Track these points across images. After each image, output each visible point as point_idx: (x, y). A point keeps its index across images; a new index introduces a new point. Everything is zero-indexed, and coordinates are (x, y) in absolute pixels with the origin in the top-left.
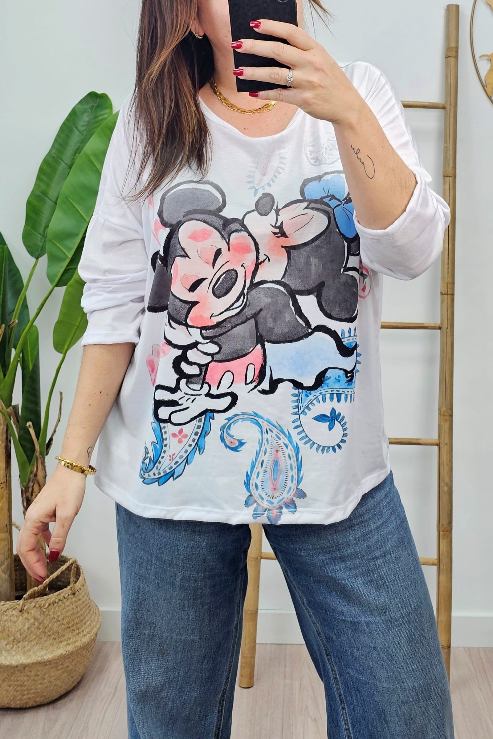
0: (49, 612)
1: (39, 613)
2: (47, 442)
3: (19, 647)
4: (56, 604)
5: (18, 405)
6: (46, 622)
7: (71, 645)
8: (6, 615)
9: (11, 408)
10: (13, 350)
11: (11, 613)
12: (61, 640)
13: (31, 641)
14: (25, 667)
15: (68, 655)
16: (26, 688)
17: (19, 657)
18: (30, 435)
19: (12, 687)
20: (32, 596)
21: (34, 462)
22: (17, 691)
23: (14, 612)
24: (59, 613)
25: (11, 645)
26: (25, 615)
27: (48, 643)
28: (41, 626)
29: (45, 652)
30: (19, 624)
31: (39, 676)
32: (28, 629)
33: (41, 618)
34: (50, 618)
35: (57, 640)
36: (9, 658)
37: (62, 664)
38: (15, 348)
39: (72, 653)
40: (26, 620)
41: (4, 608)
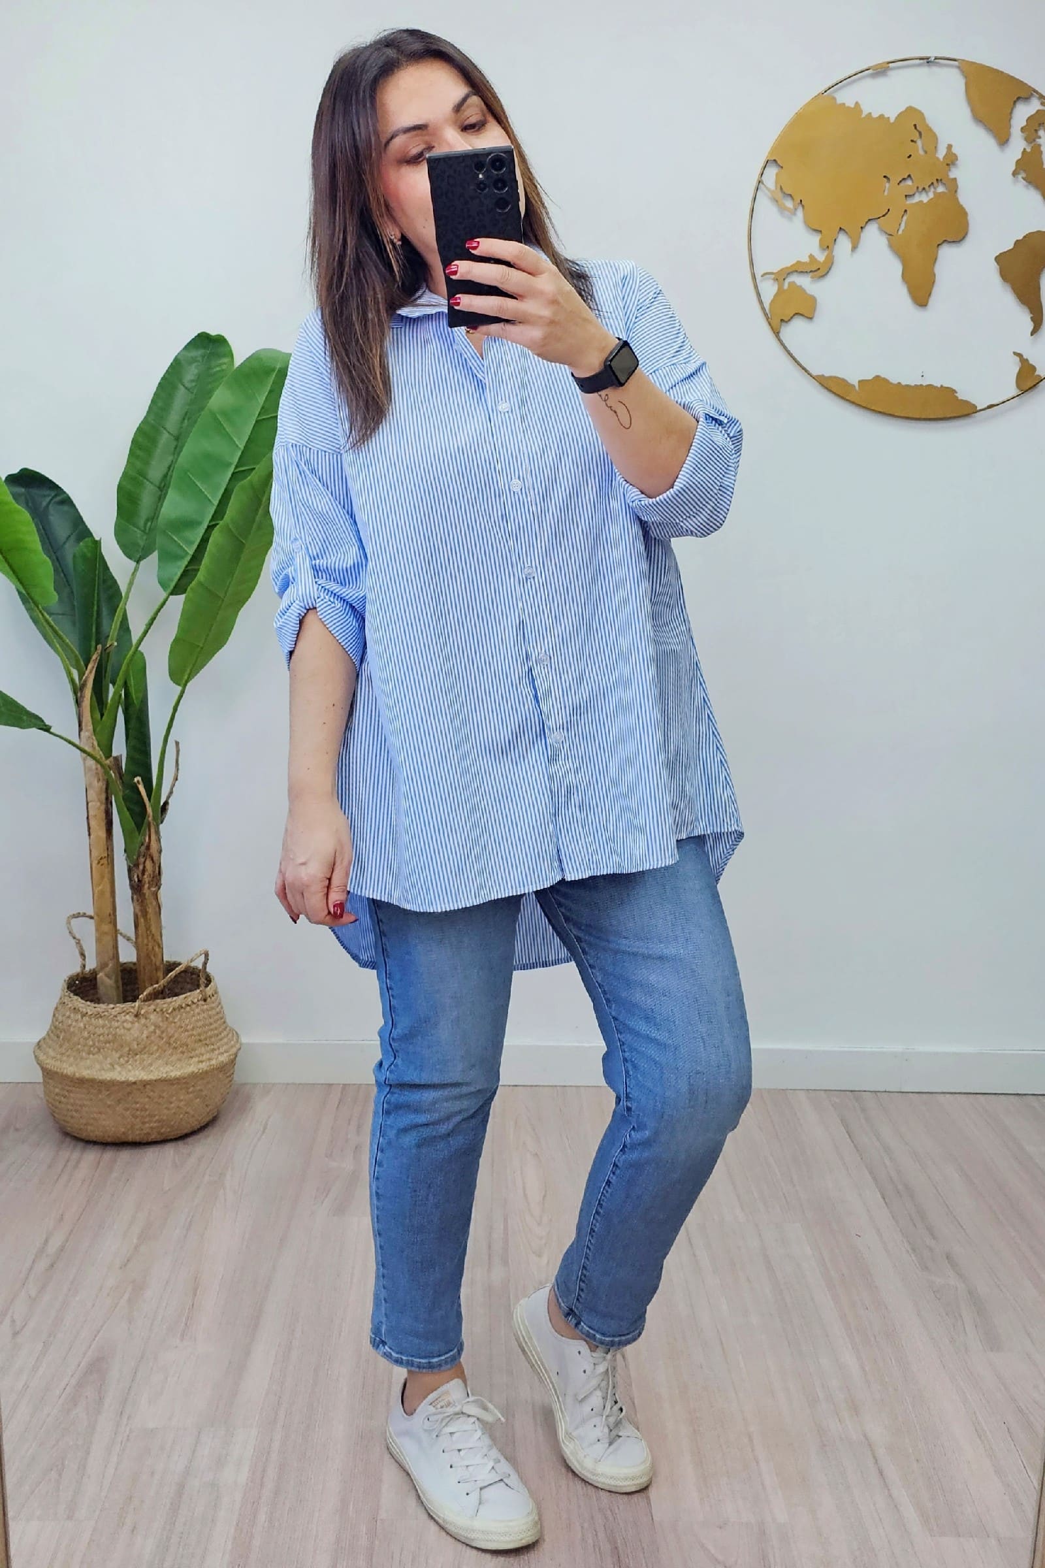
0: (174, 1018)
1: (160, 1019)
2: (162, 804)
3: (136, 1061)
4: (182, 1010)
5: (121, 756)
6: (171, 1031)
7: (204, 1063)
8: (118, 1021)
9: (111, 759)
10: (111, 685)
11: (123, 1018)
12: (192, 1055)
13: (152, 1054)
14: (144, 1085)
15: (201, 1074)
16: (147, 1113)
17: (137, 1072)
18: (139, 793)
19: (128, 1112)
20: (153, 997)
21: (145, 830)
22: (137, 1117)
23: (128, 1017)
24: (187, 1022)
25: (126, 1059)
26: (143, 1021)
27: (174, 1058)
28: (164, 1035)
29: (171, 1068)
30: (135, 1032)
31: (163, 1097)
32: (147, 1037)
33: (163, 1025)
34: (175, 1027)
35: (186, 1054)
36: (124, 1073)
37: (193, 1086)
38: (114, 684)
39: (207, 1072)
40: (145, 1028)
41: (114, 1012)
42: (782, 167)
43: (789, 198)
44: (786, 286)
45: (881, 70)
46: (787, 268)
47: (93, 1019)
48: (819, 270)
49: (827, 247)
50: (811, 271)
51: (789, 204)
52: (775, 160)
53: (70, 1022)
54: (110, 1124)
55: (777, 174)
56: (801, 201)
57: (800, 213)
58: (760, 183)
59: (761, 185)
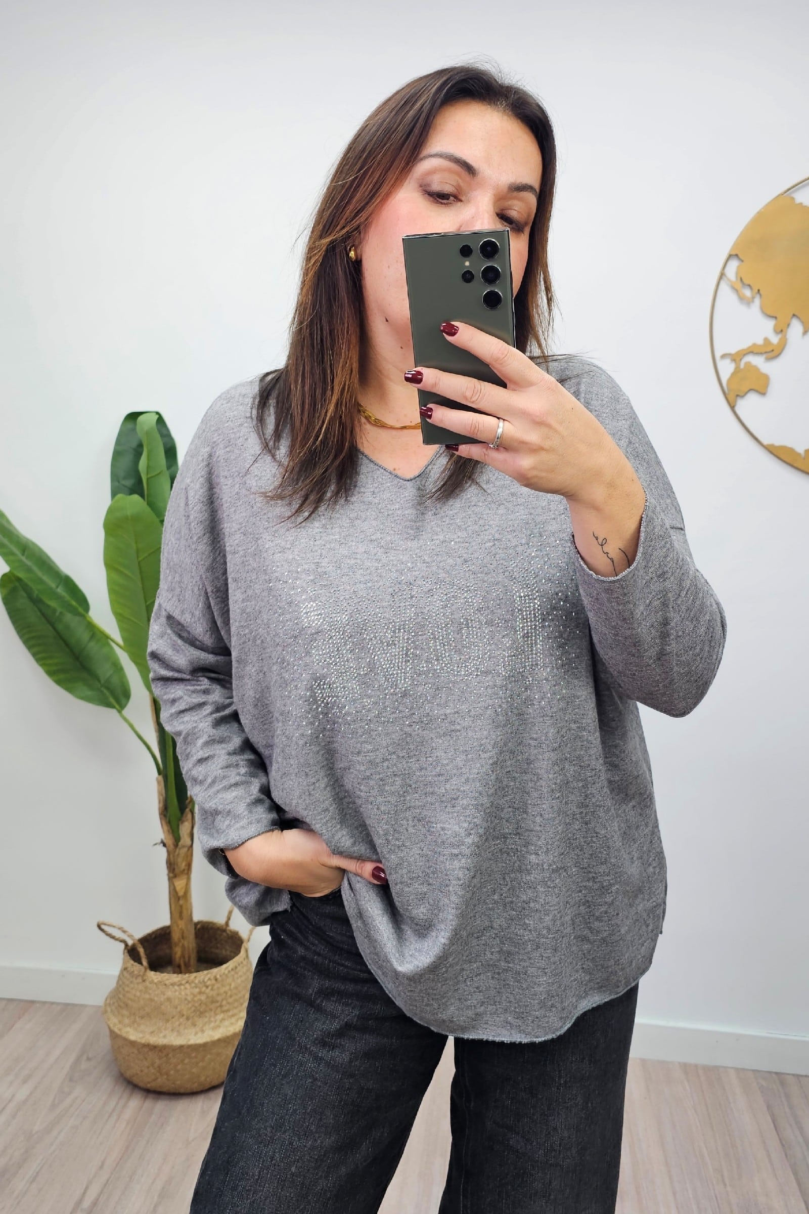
42: (742, 261)
43: (749, 288)
44: (742, 365)
46: (743, 350)
48: (772, 352)
49: (781, 331)
50: (766, 352)
51: (748, 293)
52: (737, 255)
55: (738, 267)
56: (759, 290)
57: (757, 301)
58: (722, 275)
59: (724, 277)
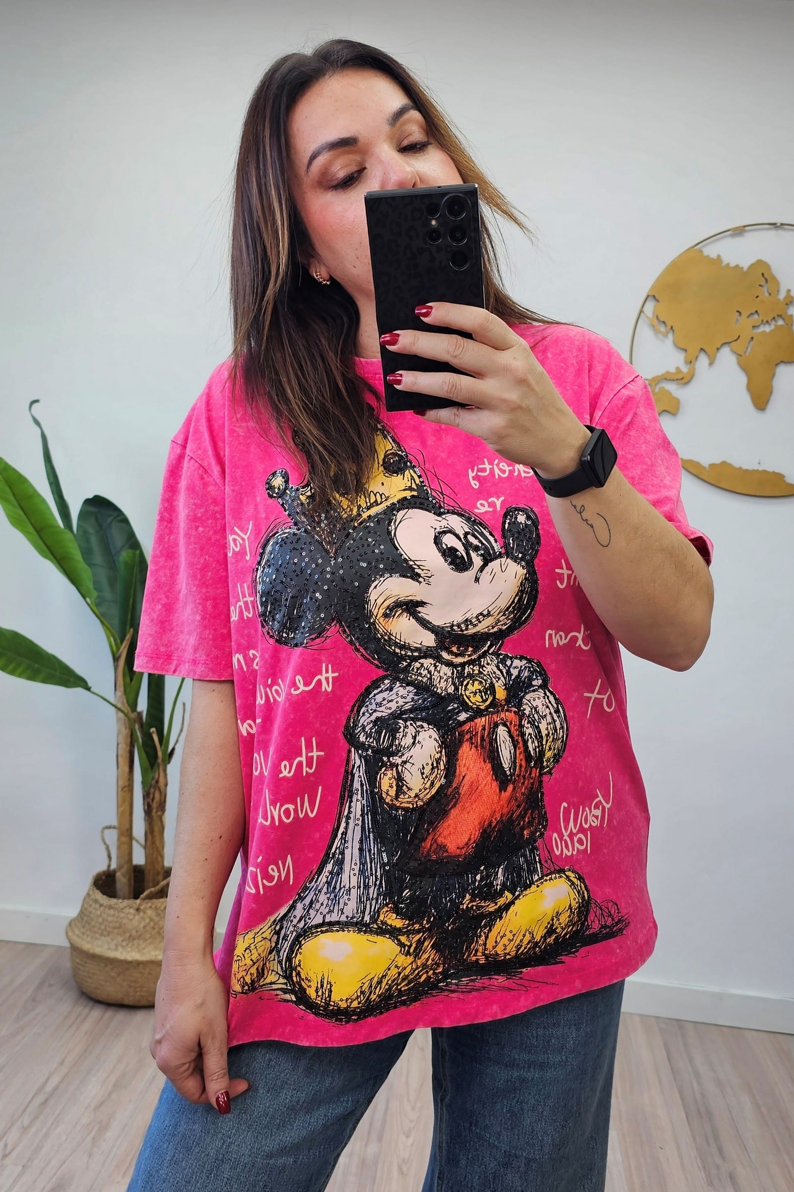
1: (154, 914)
2: (169, 750)
3: (133, 945)
5: (143, 711)
8: (124, 913)
9: (136, 713)
11: (128, 910)
13: (146, 940)
14: (138, 964)
16: (139, 984)
17: (133, 954)
18: (154, 741)
19: (125, 983)
20: (150, 897)
21: (156, 768)
22: (131, 987)
23: (132, 911)
25: (127, 942)
26: (141, 914)
28: (156, 926)
30: (135, 922)
32: (144, 927)
33: (156, 919)
36: (124, 953)
40: (143, 919)
41: (122, 906)
42: (658, 301)
43: (664, 326)
44: (657, 390)
45: (739, 231)
46: (658, 377)
47: (107, 909)
48: (684, 380)
49: (690, 362)
50: (677, 379)
51: (663, 329)
52: (653, 296)
53: (91, 909)
54: (112, 990)
55: (655, 308)
56: (672, 327)
57: (670, 336)
58: (641, 312)
59: (642, 314)
